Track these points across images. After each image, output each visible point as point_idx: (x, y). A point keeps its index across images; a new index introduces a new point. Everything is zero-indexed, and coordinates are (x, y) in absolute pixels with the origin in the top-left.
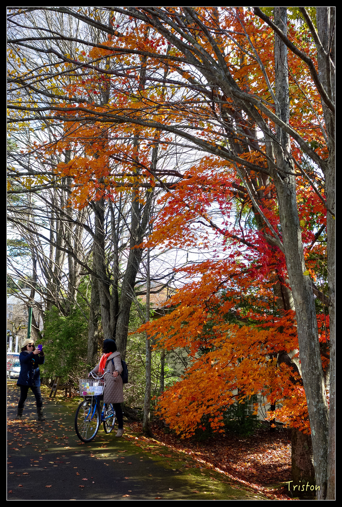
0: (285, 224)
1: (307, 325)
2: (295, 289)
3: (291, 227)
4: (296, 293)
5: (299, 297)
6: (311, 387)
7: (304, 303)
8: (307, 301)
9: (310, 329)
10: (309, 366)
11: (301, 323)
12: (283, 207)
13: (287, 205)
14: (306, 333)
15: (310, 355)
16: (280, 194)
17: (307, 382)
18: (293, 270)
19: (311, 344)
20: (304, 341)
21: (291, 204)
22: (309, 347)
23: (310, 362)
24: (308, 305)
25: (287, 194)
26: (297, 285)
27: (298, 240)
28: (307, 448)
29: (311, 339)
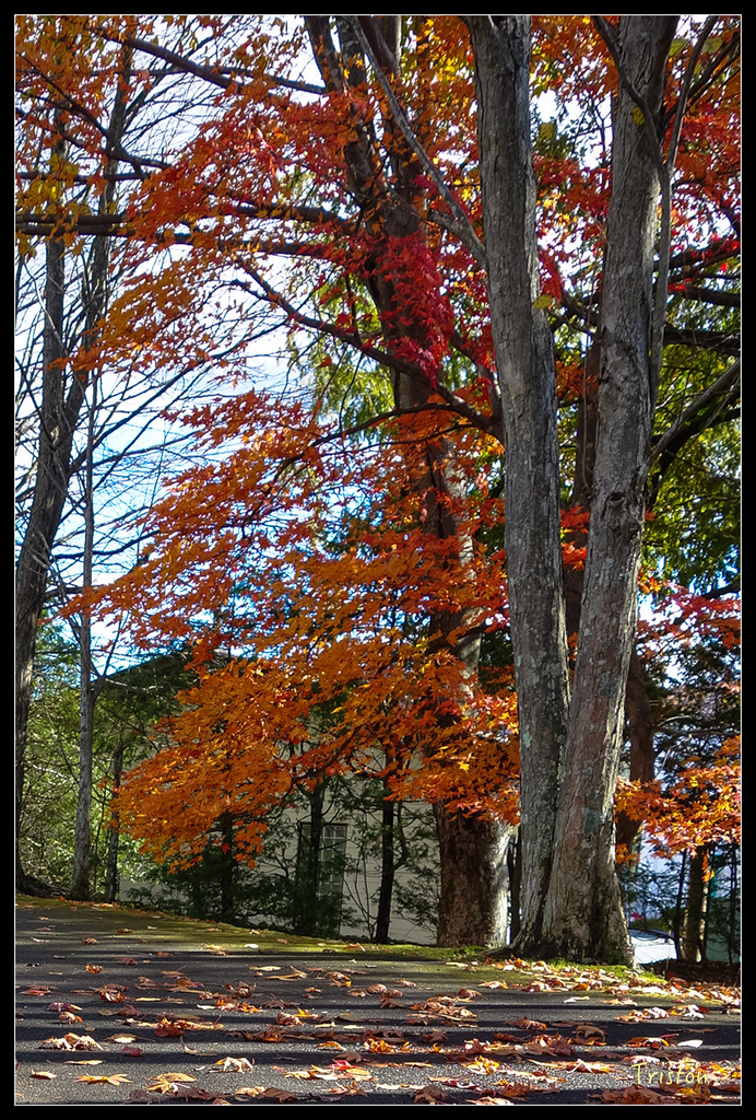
0: (492, 163)
1: (534, 454)
2: (506, 354)
3: (510, 169)
4: (508, 368)
5: (518, 376)
6: (530, 622)
7: (528, 393)
8: (538, 388)
9: (541, 466)
10: (529, 565)
11: (517, 449)
12: (490, 111)
13: (502, 103)
14: (529, 477)
15: (534, 535)
16: (485, 68)
17: (521, 610)
18: (507, 299)
19: (538, 506)
20: (521, 501)
21: (515, 100)
22: (532, 516)
23: (533, 554)
24: (540, 398)
25: (507, 70)
26: (514, 340)
27: (525, 211)
28: (479, 919)
29: (540, 493)
